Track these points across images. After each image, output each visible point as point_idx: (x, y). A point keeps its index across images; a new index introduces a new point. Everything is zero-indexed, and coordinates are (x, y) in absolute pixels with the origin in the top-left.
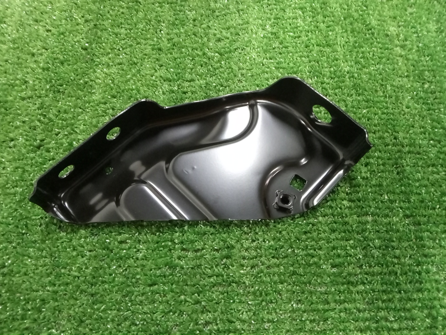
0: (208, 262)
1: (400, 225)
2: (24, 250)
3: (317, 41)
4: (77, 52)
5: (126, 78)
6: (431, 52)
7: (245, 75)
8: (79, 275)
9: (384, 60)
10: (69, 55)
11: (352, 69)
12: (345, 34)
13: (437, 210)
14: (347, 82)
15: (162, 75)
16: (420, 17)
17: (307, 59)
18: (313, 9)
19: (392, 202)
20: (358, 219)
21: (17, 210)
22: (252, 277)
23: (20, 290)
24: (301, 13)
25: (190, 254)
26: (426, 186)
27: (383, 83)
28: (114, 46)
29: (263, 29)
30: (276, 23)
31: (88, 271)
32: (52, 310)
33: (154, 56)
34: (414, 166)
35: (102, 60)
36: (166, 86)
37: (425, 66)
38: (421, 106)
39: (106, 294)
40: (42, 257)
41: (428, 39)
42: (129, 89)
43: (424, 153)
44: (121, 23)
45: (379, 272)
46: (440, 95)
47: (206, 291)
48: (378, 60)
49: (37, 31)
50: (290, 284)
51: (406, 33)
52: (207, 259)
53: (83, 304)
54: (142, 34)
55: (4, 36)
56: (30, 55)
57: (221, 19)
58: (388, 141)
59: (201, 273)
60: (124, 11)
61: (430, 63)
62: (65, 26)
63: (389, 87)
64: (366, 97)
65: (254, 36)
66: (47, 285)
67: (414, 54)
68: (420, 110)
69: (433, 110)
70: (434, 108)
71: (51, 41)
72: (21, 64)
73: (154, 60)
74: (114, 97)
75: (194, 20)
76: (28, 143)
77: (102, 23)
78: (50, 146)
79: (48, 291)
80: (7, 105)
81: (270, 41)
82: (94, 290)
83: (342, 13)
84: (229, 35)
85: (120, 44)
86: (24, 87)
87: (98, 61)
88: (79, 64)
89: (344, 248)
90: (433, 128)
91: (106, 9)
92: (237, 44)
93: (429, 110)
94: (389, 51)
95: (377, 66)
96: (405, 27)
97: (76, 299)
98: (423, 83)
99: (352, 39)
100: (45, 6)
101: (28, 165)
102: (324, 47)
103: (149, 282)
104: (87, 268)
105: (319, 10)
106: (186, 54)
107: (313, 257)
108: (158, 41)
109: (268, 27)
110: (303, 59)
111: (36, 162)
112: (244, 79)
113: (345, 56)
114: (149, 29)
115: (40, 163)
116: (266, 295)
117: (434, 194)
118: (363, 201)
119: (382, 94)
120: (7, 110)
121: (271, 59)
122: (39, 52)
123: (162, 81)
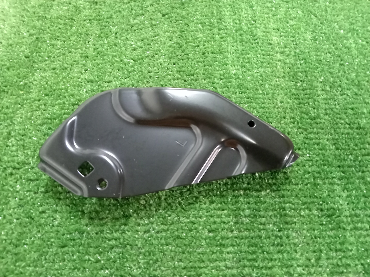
0: (109, 228)
4: (21, 59)
5: (57, 80)
11: (238, 72)
13: (299, 186)
16: (299, 28)
33: (82, 62)
42: (59, 89)
44: (58, 37)
46: (309, 91)
48: (260, 64)
54: (73, 45)
63: (267, 86)
74: (47, 95)
75: (116, 34)
88: (21, 69)
89: (219, 216)
91: (47, 26)
96: (285, 37)
98: (296, 82)
99: (240, 48)
103: (61, 244)
104: (13, 233)
110: (200, 64)
114: (80, 41)
119: (261, 92)
123: (86, 82)
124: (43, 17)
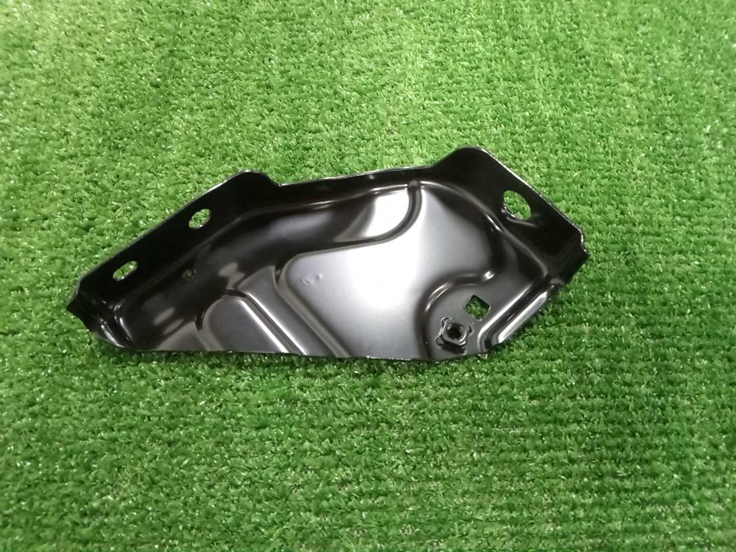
1: (632, 338)
2: (65, 378)
3: (504, 74)
6: (676, 88)
7: (397, 123)
9: (604, 101)
10: (132, 95)
12: (546, 64)
14: (550, 132)
15: (273, 123)
17: (490, 99)
18: (498, 28)
20: (568, 328)
21: (54, 320)
22: (411, 413)
23: (58, 438)
24: (479, 33)
25: (318, 383)
26: (670, 282)
27: (603, 135)
28: (200, 81)
29: (424, 57)
30: (442, 48)
31: (163, 409)
32: (108, 467)
34: (651, 253)
35: (181, 102)
36: (279, 140)
37: (666, 110)
38: (661, 167)
39: (190, 442)
40: (93, 388)
41: (670, 70)
43: (666, 234)
45: (602, 406)
47: (342, 434)
49: (83, 60)
50: (468, 424)
51: (637, 62)
52: (344, 388)
53: (155, 457)
55: (33, 68)
56: (73, 95)
57: (360, 43)
58: (611, 216)
59: (333, 409)
60: (215, 30)
61: (675, 105)
62: (126, 52)
64: (578, 154)
65: (410, 66)
66: (100, 429)
67: (649, 92)
68: (659, 172)
69: (678, 172)
70: (680, 169)
71: (104, 75)
72: (59, 107)
73: (261, 102)
76: (70, 223)
77: (182, 48)
78: (104, 226)
79: (102, 438)
80: (37, 167)
81: (433, 73)
82: (172, 435)
83: (541, 34)
84: (372, 66)
85: (209, 79)
86: (63, 141)
87: (175, 104)
90: (679, 197)
92: (385, 79)
93: (673, 173)
94: (612, 88)
95: (595, 110)
97: (145, 450)
100: (94, 23)
101: (71, 254)
102: (514, 82)
105: (507, 29)
106: (308, 92)
107: (502, 384)
108: (266, 75)
109: (430, 53)
111: (83, 250)
112: (396, 129)
113: (545, 94)
115: (89, 251)
116: (433, 439)
117: (682, 293)
118: (575, 303)
120: (38, 175)
121: (435, 99)
122: (87, 90)
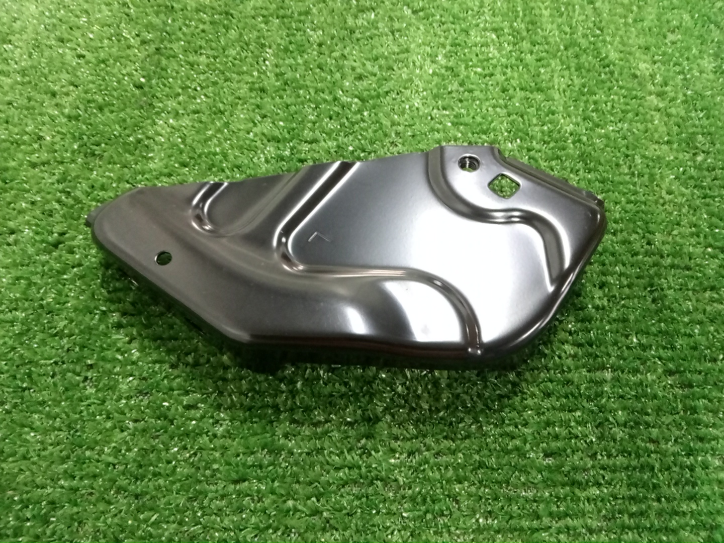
0: (335, 444)
4: (126, 91)
5: (205, 134)
8: (116, 461)
11: (578, 129)
13: (719, 363)
16: (688, 49)
19: (644, 348)
33: (253, 101)
42: (209, 153)
44: (201, 47)
48: (620, 115)
54: (234, 65)
63: (638, 160)
74: (184, 165)
75: (320, 45)
88: (128, 110)
89: (566, 424)
91: (177, 24)
96: (664, 63)
98: (694, 154)
99: (577, 81)
103: (234, 476)
104: (129, 450)
110: (498, 110)
114: (246, 57)
119: (626, 171)
123: (265, 141)
124: (167, 7)
